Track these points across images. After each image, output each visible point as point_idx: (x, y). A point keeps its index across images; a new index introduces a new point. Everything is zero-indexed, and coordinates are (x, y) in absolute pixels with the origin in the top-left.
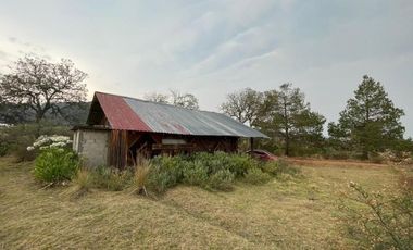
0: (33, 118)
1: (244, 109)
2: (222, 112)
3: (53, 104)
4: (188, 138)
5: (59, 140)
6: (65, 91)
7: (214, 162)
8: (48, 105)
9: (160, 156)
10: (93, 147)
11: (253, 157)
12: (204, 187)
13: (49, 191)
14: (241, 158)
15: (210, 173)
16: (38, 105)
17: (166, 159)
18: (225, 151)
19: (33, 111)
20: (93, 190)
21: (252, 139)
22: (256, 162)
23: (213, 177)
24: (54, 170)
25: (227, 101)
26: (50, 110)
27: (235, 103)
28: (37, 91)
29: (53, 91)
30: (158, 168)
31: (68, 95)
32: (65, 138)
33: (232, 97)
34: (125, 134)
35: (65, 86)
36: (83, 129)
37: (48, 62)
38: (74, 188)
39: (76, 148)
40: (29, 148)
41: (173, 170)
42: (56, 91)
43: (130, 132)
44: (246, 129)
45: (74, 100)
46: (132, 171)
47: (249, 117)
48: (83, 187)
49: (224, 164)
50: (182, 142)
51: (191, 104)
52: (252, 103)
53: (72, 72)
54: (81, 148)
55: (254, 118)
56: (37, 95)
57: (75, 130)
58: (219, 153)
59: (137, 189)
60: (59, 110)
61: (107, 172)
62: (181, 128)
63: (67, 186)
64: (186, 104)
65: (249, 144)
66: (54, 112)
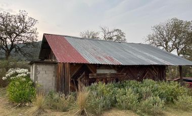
0: (4, 56)
1: (170, 39)
2: (148, 43)
3: (15, 45)
4: (119, 68)
5: (22, 72)
6: (23, 34)
7: (144, 89)
8: (13, 46)
9: (96, 84)
10: (44, 76)
11: (183, 85)
12: (135, 111)
13: (19, 109)
14: (170, 86)
15: (140, 99)
16: (6, 46)
17: (101, 86)
18: (154, 79)
19: (4, 51)
20: (48, 111)
21: (180, 67)
22: (186, 90)
23: (144, 103)
24: (20, 95)
25: (152, 32)
26: (14, 50)
27: (161, 34)
28: (5, 36)
29: (15, 35)
30: (95, 93)
31: (25, 37)
32: (26, 70)
33: (158, 28)
34: (67, 66)
35: (23, 31)
36: (37, 63)
37: (11, 14)
38: (35, 108)
39: (32, 77)
40: (3, 78)
41: (108, 96)
42: (17, 35)
43: (72, 64)
44: (173, 58)
45: (29, 41)
46: (76, 96)
47: (176, 46)
48: (40, 108)
49: (153, 91)
50: (113, 71)
51: (118, 37)
52: (179, 32)
53: (26, 20)
54: (36, 78)
55: (182, 46)
56: (6, 39)
57: (31, 64)
58: (148, 81)
59: (79, 110)
60: (19, 49)
61: (56, 96)
62: (112, 60)
63: (29, 107)
64: (115, 38)
65: (177, 72)
66: (16, 51)
